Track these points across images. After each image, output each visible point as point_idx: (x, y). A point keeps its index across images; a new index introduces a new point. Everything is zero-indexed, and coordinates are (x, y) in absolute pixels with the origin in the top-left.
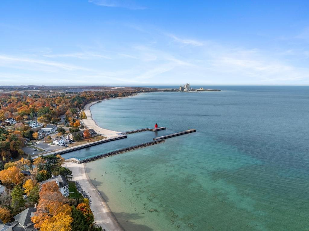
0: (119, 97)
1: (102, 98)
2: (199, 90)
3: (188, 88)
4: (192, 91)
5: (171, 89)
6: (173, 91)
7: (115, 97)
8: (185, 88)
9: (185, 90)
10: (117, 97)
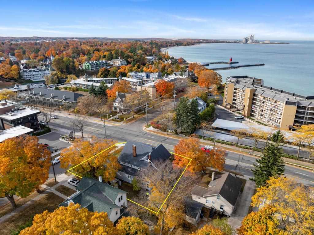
0: (184, 45)
1: (170, 46)
2: (264, 42)
3: (252, 40)
4: (256, 43)
5: (233, 41)
6: (235, 42)
7: (180, 46)
8: (248, 40)
9: (248, 42)
10: (182, 45)
